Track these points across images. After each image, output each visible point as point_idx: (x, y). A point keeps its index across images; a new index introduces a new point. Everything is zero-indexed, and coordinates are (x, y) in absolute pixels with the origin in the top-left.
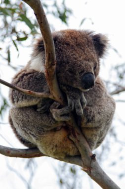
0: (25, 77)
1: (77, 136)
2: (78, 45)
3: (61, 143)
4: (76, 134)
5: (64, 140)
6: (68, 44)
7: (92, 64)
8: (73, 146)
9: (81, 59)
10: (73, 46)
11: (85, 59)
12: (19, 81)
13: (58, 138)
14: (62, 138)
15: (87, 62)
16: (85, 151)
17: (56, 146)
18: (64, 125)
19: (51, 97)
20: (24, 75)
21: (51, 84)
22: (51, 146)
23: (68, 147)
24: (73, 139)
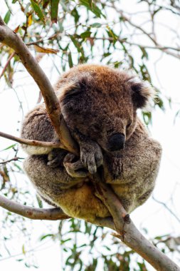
0: (35, 117)
1: (104, 194)
2: (112, 95)
3: (85, 203)
4: (102, 190)
5: (89, 199)
6: (99, 91)
7: (125, 122)
8: (101, 206)
9: (112, 114)
10: (105, 94)
11: (118, 115)
12: (29, 122)
13: (80, 197)
14: (84, 196)
15: (119, 119)
16: (116, 211)
17: (79, 207)
18: (87, 180)
19: (62, 147)
20: (35, 115)
21: (59, 132)
22: (73, 208)
23: (94, 208)
24: (100, 197)
